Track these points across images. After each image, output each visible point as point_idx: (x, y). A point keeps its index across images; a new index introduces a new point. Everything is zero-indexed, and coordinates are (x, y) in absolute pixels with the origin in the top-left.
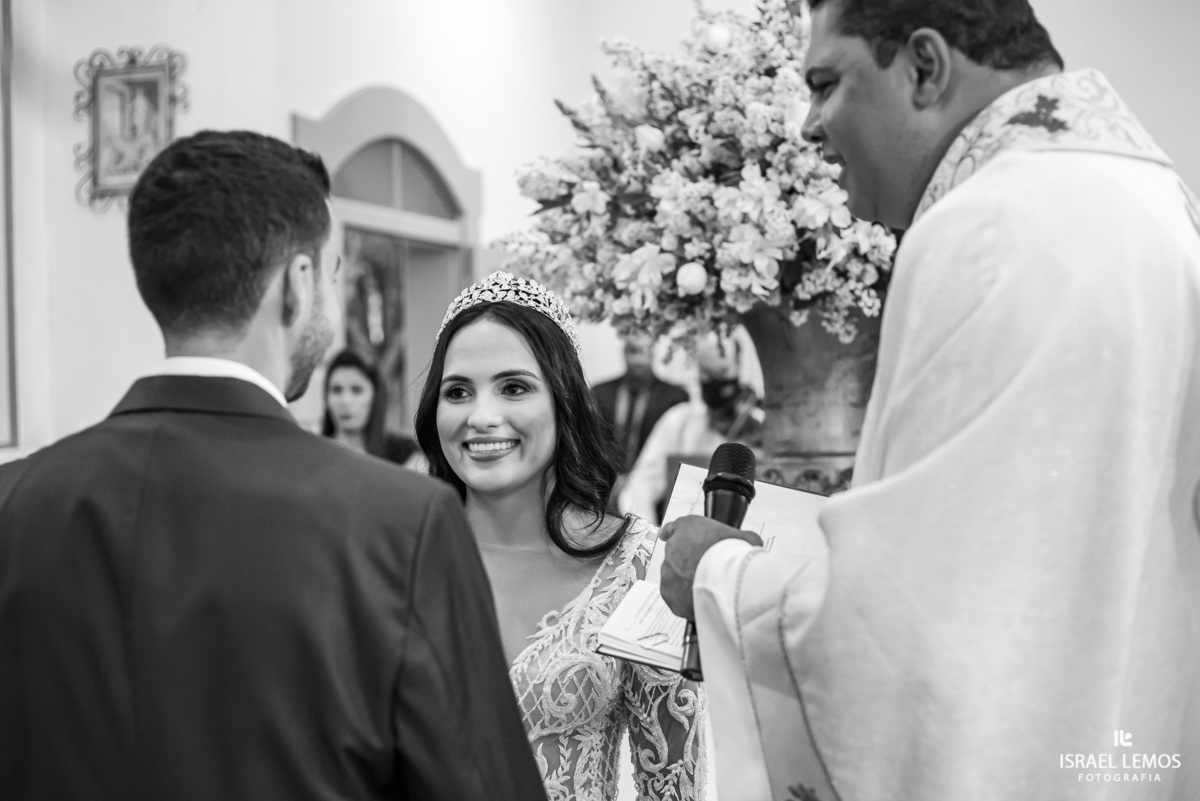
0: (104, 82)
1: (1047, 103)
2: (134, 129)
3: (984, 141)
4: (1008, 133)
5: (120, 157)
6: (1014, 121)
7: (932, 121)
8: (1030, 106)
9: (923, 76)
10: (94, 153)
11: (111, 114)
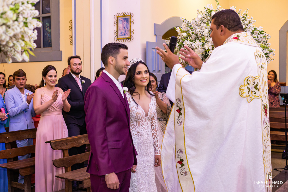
0: (119, 18)
1: (238, 36)
2: (124, 27)
3: (229, 40)
4: (232, 40)
5: (122, 33)
6: (233, 38)
7: (223, 37)
8: (236, 36)
9: (222, 31)
10: (117, 31)
11: (120, 25)
